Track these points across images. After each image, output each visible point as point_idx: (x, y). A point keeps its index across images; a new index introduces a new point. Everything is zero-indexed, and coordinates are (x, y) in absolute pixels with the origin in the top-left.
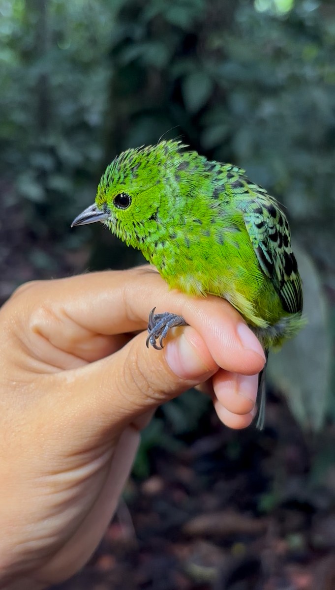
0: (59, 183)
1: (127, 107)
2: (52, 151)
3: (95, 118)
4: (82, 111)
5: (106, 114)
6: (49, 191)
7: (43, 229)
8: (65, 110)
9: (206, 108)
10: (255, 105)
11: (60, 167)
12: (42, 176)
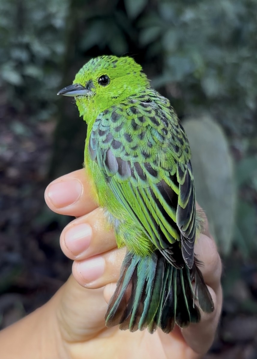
0: (32, 71)
1: (83, 14)
2: (27, 47)
3: (59, 22)
4: (50, 16)
5: (67, 19)
6: (24, 77)
7: (20, 106)
8: (37, 16)
9: (142, 15)
10: (179, 12)
11: (33, 59)
12: (19, 66)
